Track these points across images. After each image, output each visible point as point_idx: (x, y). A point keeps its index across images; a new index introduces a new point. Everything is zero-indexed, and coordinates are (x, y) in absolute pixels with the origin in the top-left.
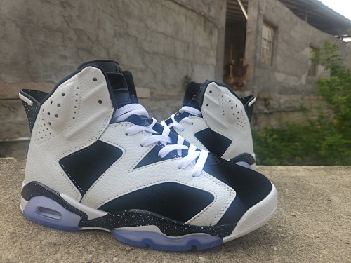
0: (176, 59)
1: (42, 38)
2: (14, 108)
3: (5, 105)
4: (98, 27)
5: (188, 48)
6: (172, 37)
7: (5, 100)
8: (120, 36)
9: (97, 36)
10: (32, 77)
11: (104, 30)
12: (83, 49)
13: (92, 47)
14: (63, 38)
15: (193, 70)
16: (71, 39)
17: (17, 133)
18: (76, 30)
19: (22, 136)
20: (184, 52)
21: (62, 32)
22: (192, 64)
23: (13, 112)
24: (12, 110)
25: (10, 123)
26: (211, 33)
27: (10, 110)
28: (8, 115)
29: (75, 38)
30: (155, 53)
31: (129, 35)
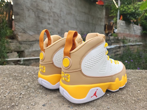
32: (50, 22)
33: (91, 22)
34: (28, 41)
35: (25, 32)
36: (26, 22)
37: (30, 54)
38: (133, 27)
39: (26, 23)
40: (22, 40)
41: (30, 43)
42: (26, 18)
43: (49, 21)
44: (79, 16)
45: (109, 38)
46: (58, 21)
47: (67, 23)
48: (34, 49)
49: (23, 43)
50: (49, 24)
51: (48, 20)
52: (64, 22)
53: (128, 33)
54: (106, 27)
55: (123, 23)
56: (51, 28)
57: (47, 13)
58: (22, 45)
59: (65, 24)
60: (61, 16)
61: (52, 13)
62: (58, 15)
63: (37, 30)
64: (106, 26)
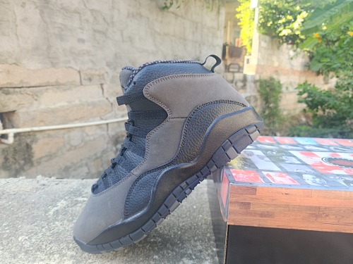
0: (185, 40)
1: (60, 20)
2: (37, 96)
3: (28, 92)
4: (113, 7)
5: (196, 28)
6: (182, 17)
7: (29, 87)
8: (133, 16)
9: (112, 17)
10: (52, 63)
11: (119, 10)
12: (99, 32)
13: (107, 29)
14: (80, 20)
15: (200, 52)
16: (87, 21)
17: (41, 121)
18: (92, 11)
19: (46, 125)
20: (193, 32)
21: (79, 13)
22: (200, 45)
23: (36, 100)
24: (36, 97)
25: (34, 111)
26: (218, 12)
27: (33, 97)
28: (32, 104)
29: (91, 19)
30: (165, 34)
31: (141, 16)
32: (84, 37)
33: (190, 37)
34: (24, 85)
35: (14, 62)
36: (17, 35)
37: (33, 119)
38: (287, 51)
39: (18, 39)
40: (8, 83)
41: (31, 91)
42: (17, 26)
43: (82, 33)
44: (161, 22)
45: (234, 77)
46: (104, 33)
47: (131, 39)
48: (43, 107)
49: (11, 90)
50: (81, 41)
51: (79, 31)
52: (122, 35)
53: (276, 64)
54: (227, 51)
55: (265, 41)
56: (88, 53)
57: (76, 12)
58: (9, 96)
59: (123, 41)
60: (113, 22)
61: (89, 13)
62: (104, 19)
63: (49, 58)
64: (227, 48)
